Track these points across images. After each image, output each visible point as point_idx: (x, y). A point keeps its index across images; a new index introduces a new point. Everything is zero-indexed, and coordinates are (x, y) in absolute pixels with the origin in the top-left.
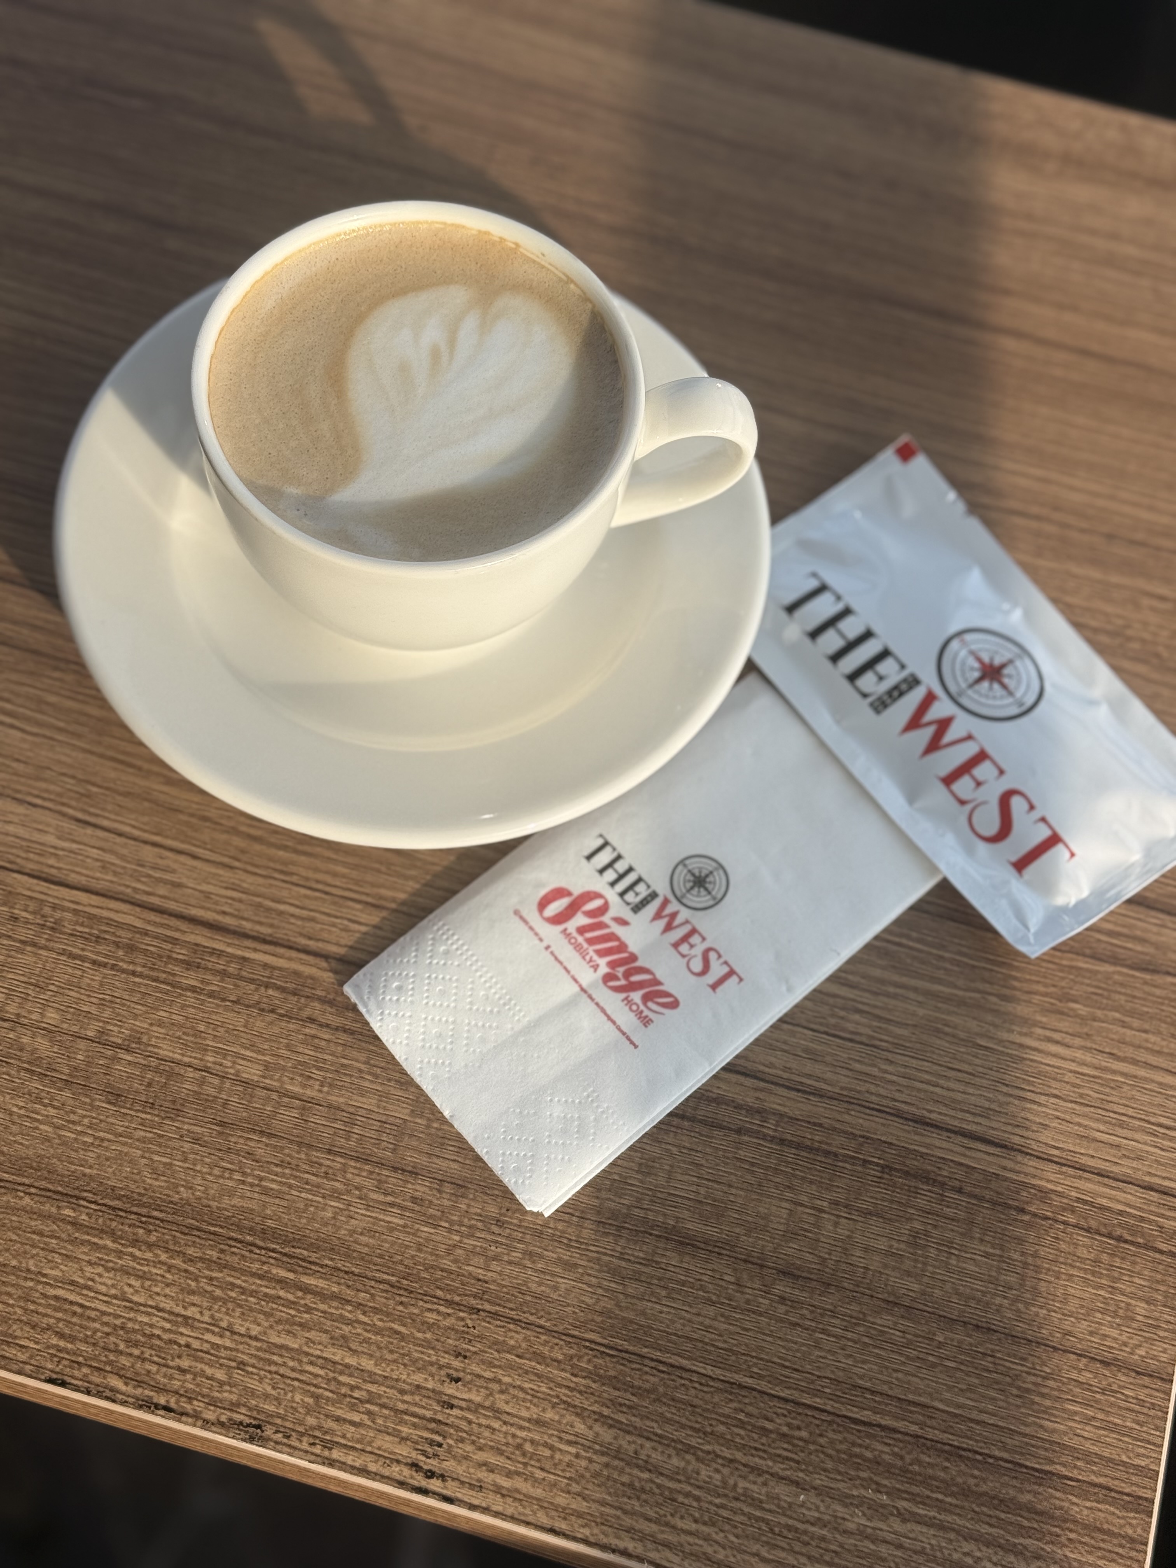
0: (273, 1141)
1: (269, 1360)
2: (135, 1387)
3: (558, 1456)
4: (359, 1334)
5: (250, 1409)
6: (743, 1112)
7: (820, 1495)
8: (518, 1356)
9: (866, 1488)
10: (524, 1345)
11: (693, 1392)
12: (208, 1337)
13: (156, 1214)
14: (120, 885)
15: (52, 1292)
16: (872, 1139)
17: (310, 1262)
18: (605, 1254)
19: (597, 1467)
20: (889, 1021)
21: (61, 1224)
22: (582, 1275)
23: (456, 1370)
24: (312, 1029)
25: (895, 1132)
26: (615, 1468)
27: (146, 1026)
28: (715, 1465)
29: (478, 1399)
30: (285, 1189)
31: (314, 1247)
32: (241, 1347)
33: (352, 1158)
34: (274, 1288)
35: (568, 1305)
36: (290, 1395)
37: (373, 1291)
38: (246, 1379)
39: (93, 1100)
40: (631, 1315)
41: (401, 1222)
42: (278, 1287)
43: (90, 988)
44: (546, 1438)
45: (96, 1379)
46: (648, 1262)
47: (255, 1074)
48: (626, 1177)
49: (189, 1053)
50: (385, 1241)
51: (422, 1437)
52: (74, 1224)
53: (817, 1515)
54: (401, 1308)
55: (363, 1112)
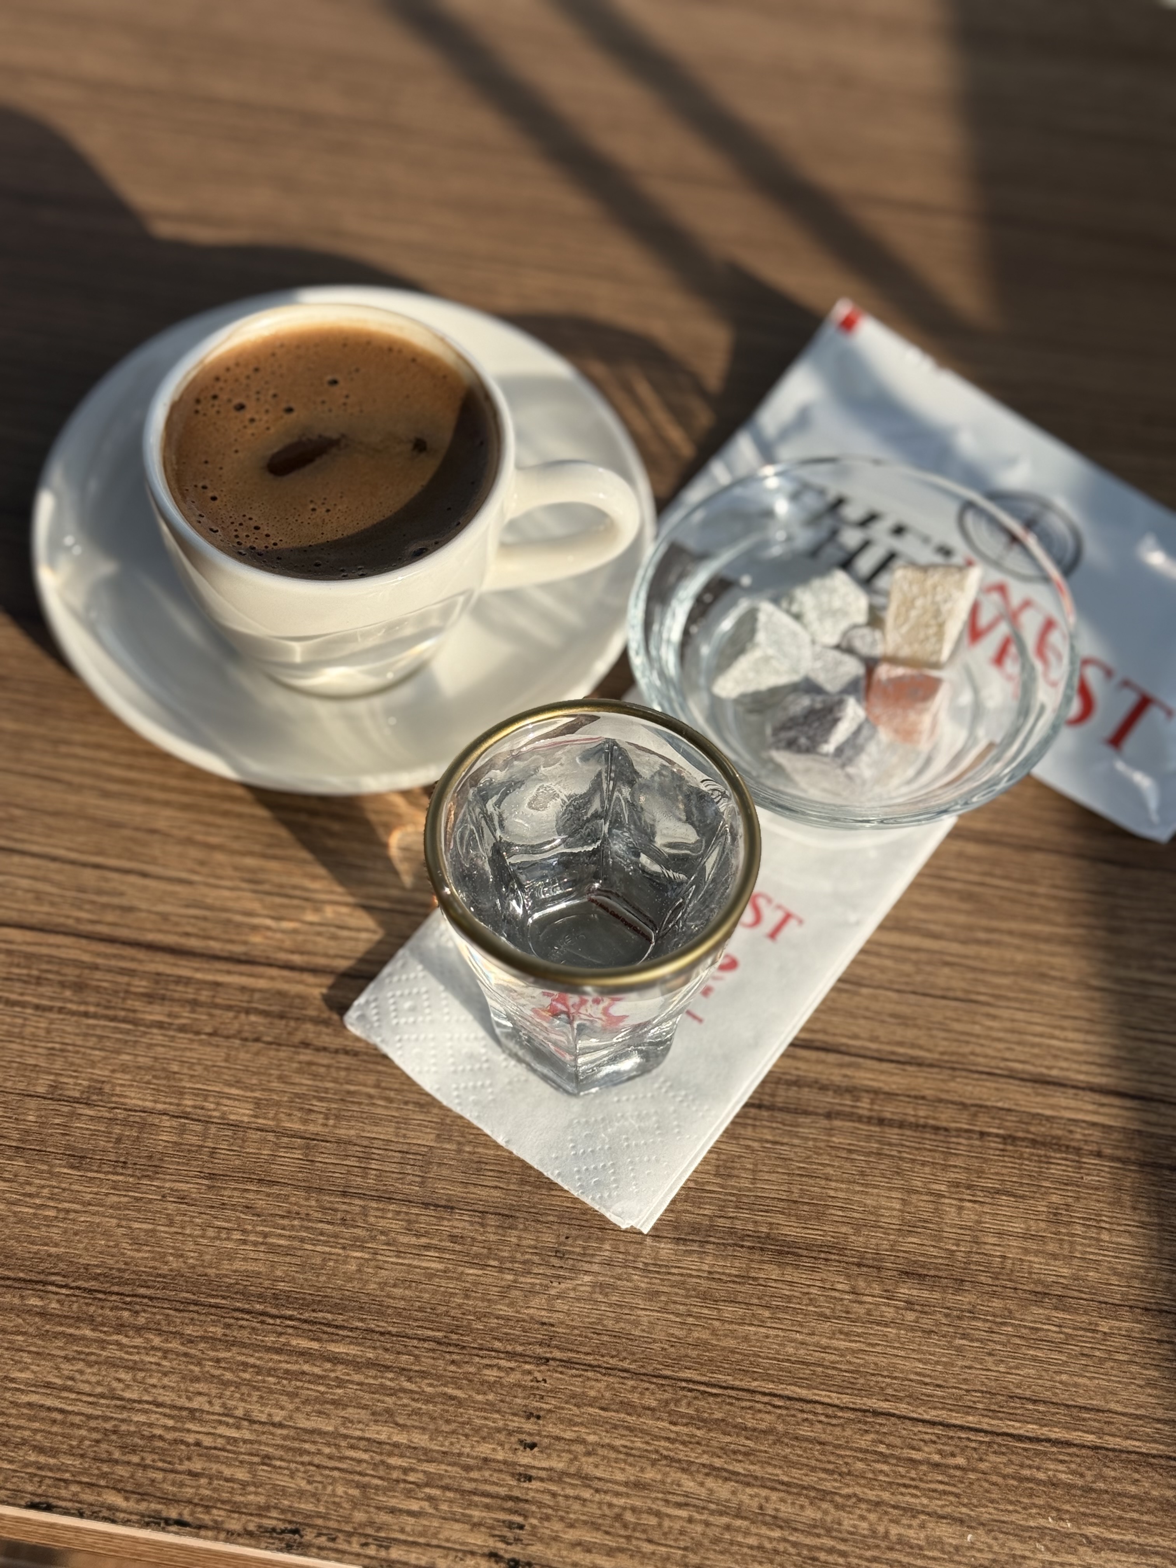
0: (275, 1190)
1: (299, 1449)
2: (138, 1501)
3: (667, 1523)
4: (405, 1406)
5: (283, 1511)
6: (830, 1093)
7: (991, 1531)
8: (602, 1409)
9: (1044, 1517)
10: (607, 1394)
11: (820, 1426)
12: (222, 1430)
13: (142, 1291)
14: (60, 916)
15: (25, 1399)
16: (986, 1107)
17: (337, 1327)
18: (691, 1276)
19: (717, 1531)
20: (983, 971)
21: (27, 1317)
22: (667, 1303)
23: (530, 1434)
24: (306, 1056)
25: (1011, 1096)
26: (738, 1530)
27: (107, 1073)
28: (858, 1512)
29: (560, 1466)
30: (296, 1244)
31: (339, 1308)
32: (263, 1438)
33: (372, 1198)
34: (296, 1362)
35: (655, 1341)
36: (330, 1488)
37: (417, 1352)
38: (274, 1476)
39: (52, 1166)
40: (731, 1343)
41: (440, 1266)
42: (301, 1360)
43: (34, 1037)
44: (649, 1503)
45: (88, 1496)
46: (744, 1278)
47: (244, 1115)
48: (703, 1184)
49: (163, 1099)
50: (426, 1291)
51: (498, 1520)
52: (43, 1314)
53: (991, 1556)
54: (453, 1368)
55: (377, 1143)
